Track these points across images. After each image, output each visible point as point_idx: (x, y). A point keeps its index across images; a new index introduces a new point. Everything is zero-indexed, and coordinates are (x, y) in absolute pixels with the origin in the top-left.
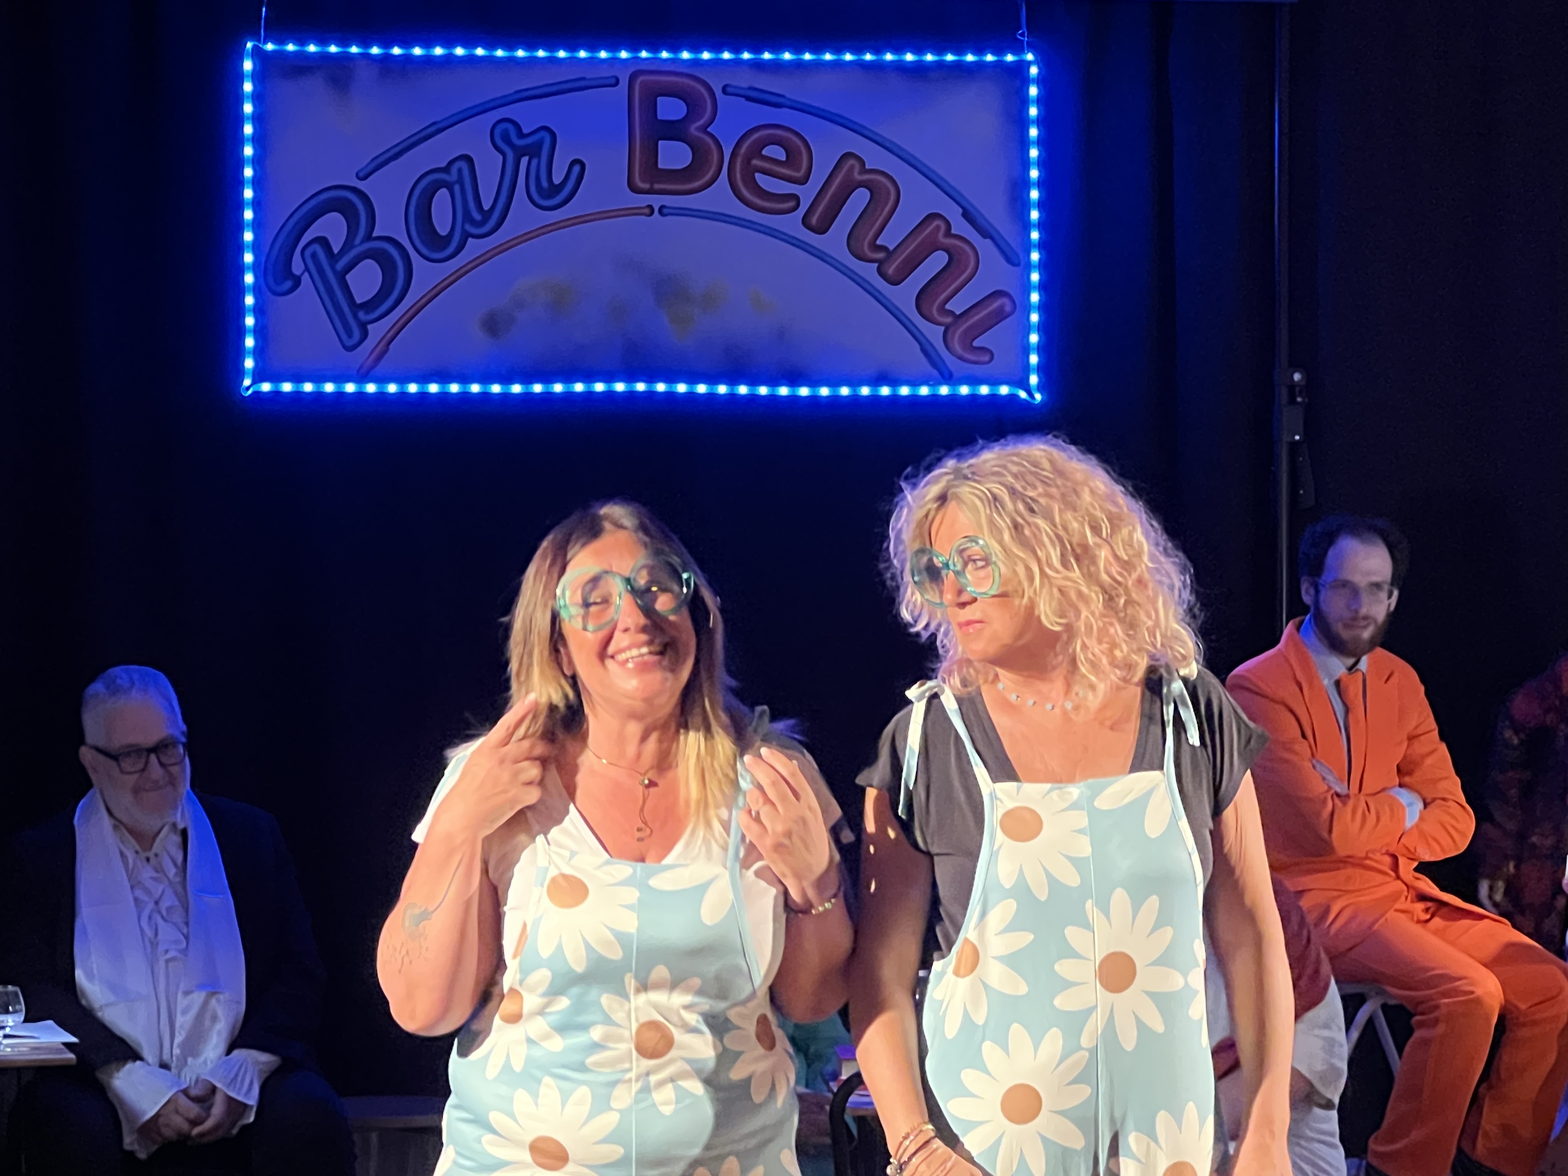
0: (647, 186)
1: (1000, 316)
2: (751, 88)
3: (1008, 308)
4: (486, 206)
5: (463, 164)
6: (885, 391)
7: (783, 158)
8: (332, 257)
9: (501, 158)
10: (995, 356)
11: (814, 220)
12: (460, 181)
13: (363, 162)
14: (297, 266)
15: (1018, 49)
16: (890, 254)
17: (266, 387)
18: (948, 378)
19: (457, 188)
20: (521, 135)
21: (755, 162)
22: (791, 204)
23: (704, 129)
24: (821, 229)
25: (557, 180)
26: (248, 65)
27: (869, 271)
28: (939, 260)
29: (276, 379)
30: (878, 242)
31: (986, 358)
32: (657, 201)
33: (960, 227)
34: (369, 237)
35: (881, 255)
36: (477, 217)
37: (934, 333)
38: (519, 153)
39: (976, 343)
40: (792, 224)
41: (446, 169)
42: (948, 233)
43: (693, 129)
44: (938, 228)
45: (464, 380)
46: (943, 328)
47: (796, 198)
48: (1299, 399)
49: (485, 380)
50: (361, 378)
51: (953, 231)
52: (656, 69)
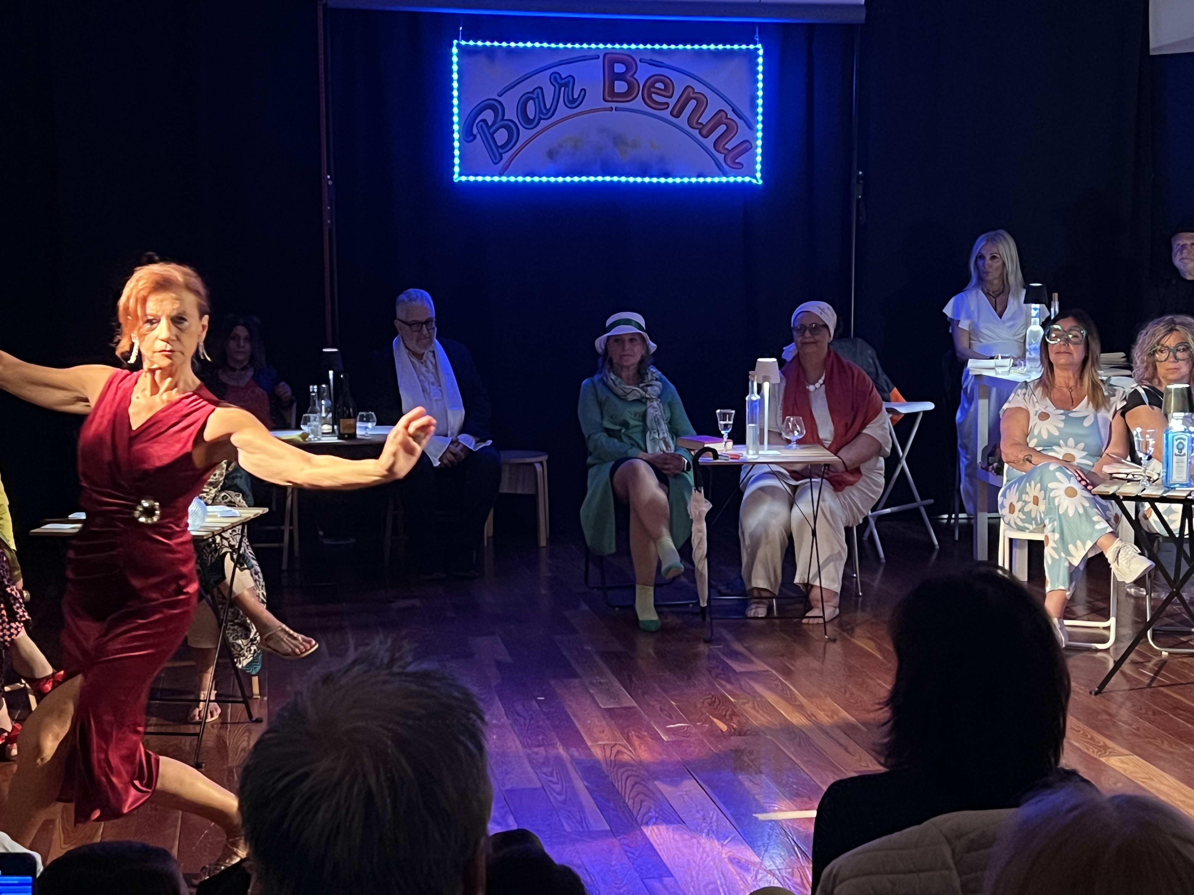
0: (610, 99)
1: (746, 150)
2: (651, 60)
3: (750, 147)
4: (548, 107)
5: (539, 90)
6: (701, 180)
7: (663, 87)
8: (489, 128)
9: (553, 88)
10: (745, 166)
11: (675, 113)
12: (538, 97)
13: (500, 89)
14: (475, 131)
15: (755, 43)
16: (704, 126)
17: (463, 178)
18: (726, 175)
19: (536, 100)
20: (562, 79)
21: (653, 90)
22: (666, 106)
23: (632, 76)
24: (677, 116)
25: (575, 97)
26: (455, 50)
27: (696, 133)
28: (723, 128)
29: (468, 175)
30: (700, 121)
31: (740, 166)
32: (614, 105)
33: (731, 115)
34: (503, 119)
35: (700, 126)
36: (545, 112)
37: (720, 157)
38: (560, 86)
39: (737, 161)
40: (666, 114)
41: (532, 92)
42: (727, 118)
43: (628, 76)
44: (722, 116)
45: (540, 176)
46: (723, 155)
47: (668, 104)
48: (861, 182)
49: (548, 176)
50: (501, 175)
51: (729, 117)
52: (613, 52)
